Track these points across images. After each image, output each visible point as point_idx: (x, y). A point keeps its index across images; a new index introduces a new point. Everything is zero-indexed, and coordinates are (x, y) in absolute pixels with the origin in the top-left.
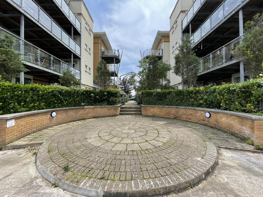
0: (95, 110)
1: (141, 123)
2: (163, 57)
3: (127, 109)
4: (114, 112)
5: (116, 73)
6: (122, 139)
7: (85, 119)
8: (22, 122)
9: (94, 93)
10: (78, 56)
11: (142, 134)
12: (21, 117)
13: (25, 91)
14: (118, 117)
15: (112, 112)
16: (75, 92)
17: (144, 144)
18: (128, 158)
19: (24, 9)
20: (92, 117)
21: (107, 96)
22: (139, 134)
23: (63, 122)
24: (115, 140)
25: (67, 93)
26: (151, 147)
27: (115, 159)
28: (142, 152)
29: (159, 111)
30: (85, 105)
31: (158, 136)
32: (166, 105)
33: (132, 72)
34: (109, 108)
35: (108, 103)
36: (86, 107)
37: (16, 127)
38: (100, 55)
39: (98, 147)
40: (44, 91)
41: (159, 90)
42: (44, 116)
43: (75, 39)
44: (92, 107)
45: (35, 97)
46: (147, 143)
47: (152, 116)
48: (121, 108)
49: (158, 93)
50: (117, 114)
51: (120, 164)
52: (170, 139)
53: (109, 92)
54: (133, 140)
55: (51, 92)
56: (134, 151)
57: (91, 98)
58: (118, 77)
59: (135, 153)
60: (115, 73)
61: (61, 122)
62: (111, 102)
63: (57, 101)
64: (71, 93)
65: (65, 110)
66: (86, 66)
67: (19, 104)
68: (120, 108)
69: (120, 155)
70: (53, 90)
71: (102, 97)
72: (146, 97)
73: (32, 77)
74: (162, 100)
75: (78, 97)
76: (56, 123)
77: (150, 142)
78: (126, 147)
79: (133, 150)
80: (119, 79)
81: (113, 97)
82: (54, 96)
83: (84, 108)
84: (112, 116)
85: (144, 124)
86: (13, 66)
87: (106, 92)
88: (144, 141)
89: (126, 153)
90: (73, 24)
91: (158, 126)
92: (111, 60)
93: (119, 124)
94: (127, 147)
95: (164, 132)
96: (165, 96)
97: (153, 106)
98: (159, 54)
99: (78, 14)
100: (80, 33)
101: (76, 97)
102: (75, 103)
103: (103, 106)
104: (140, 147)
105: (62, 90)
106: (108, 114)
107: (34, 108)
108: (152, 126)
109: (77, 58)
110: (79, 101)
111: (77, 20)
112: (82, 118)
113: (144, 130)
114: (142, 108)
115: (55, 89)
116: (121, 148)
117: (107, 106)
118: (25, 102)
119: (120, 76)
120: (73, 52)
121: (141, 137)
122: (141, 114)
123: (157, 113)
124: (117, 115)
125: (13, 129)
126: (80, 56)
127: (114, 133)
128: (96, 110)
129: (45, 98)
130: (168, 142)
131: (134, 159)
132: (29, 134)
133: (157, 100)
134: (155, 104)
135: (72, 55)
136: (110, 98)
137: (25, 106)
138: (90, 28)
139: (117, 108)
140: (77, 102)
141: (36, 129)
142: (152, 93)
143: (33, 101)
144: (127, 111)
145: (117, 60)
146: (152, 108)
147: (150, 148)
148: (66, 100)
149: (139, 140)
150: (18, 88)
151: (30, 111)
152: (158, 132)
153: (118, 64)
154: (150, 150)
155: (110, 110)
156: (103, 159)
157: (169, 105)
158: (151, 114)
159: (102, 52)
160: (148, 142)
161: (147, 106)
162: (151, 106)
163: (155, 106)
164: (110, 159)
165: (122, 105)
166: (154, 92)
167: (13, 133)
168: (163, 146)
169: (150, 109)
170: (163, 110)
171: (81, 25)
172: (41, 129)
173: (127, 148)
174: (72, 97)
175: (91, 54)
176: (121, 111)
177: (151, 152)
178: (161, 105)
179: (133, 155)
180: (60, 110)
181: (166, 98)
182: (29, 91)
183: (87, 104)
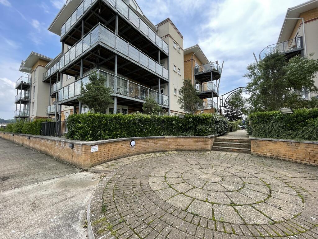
0: (177, 141)
1: (241, 167)
2: (303, 50)
3: (225, 143)
4: (203, 145)
5: (216, 92)
6: (192, 189)
7: (166, 151)
8: (105, 149)
9: (176, 120)
10: (166, 80)
11: (232, 188)
12: (104, 144)
13: (110, 120)
14: (209, 152)
15: (200, 145)
16: (155, 119)
17: (224, 208)
18: (179, 224)
19: (117, 50)
20: (174, 149)
21: (193, 124)
22: (226, 186)
23: (142, 152)
24: (181, 187)
25: (147, 121)
26: (235, 219)
27: (159, 218)
28: (210, 223)
29: (288, 149)
30: (165, 135)
31: (264, 201)
32: (307, 139)
33: (240, 88)
34: (197, 139)
35: (195, 132)
36: (166, 137)
37: (99, 153)
38: (193, 73)
39: (154, 191)
40: (126, 119)
41: (286, 110)
42: (124, 144)
43: (162, 64)
44: (174, 137)
45: (118, 126)
46: (231, 208)
47: (271, 158)
48: (216, 140)
49: (284, 115)
50: (208, 148)
51: (161, 232)
52: (296, 216)
53: (195, 118)
54: (208, 195)
55: (132, 121)
56: (198, 216)
57: (173, 126)
58: (219, 98)
59: (196, 220)
60: (213, 92)
61: (140, 152)
62: (199, 130)
63: (138, 129)
64: (151, 121)
65: (144, 139)
66: (175, 90)
67: (105, 132)
68: (214, 140)
69: (171, 214)
70: (133, 118)
71: (186, 124)
72: (259, 123)
73: (128, 107)
74: (296, 129)
75: (158, 125)
76: (136, 152)
77: (238, 208)
78: (188, 204)
79: (196, 213)
80: (220, 100)
81: (202, 124)
82: (135, 124)
83: (164, 138)
84: (201, 151)
85: (245, 171)
86: (103, 100)
87: (191, 118)
88: (229, 202)
89: (182, 216)
90: (160, 48)
91: (276, 179)
92: (207, 77)
93: (203, 163)
94: (190, 204)
95: (285, 196)
96: (303, 121)
97: (274, 140)
98: (295, 46)
99: (166, 36)
100: (167, 55)
101: (157, 125)
102: (156, 132)
103: (187, 137)
104: (213, 212)
105: (143, 118)
106: (194, 148)
107: (117, 136)
108: (261, 176)
109: (165, 83)
110: (159, 130)
111: (165, 43)
112: (162, 150)
113: (240, 181)
114: (251, 142)
115: (136, 118)
116: (180, 202)
117: (193, 136)
118: (109, 130)
119: (222, 96)
120: (160, 77)
121: (227, 193)
122: (249, 152)
123: (283, 152)
124: (208, 150)
125: (96, 154)
126: (168, 79)
127: (187, 176)
128: (179, 141)
129: (126, 127)
130: (285, 221)
131: (187, 232)
132: (110, 161)
133: (283, 128)
134: (278, 136)
135: (159, 80)
136: (197, 126)
137: (109, 134)
138: (179, 46)
139: (207, 140)
140: (157, 130)
141: (116, 156)
142: (271, 116)
143: (116, 129)
144: (225, 145)
145: (216, 75)
146: (271, 143)
147: (232, 221)
148: (146, 129)
149: (220, 197)
150: (105, 118)
151: (114, 139)
152: (270, 192)
153: (218, 80)
154: (230, 226)
155: (197, 141)
156: (146, 211)
157: (313, 140)
158: (270, 154)
159: (196, 69)
160: (236, 207)
161: (260, 139)
162: (270, 139)
163: (277, 140)
164: (154, 215)
165: (219, 136)
166: (275, 115)
167: (96, 158)
168: (266, 227)
169: (268, 144)
170: (299, 148)
171: (168, 46)
172: (121, 157)
173: (189, 206)
174: (153, 125)
175: (181, 75)
176: (215, 144)
177: (228, 229)
178: (292, 138)
179: (191, 223)
180: (139, 139)
181: (305, 125)
182: (113, 120)
183: (169, 134)
